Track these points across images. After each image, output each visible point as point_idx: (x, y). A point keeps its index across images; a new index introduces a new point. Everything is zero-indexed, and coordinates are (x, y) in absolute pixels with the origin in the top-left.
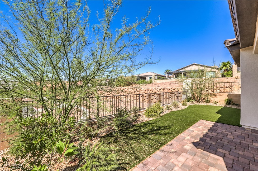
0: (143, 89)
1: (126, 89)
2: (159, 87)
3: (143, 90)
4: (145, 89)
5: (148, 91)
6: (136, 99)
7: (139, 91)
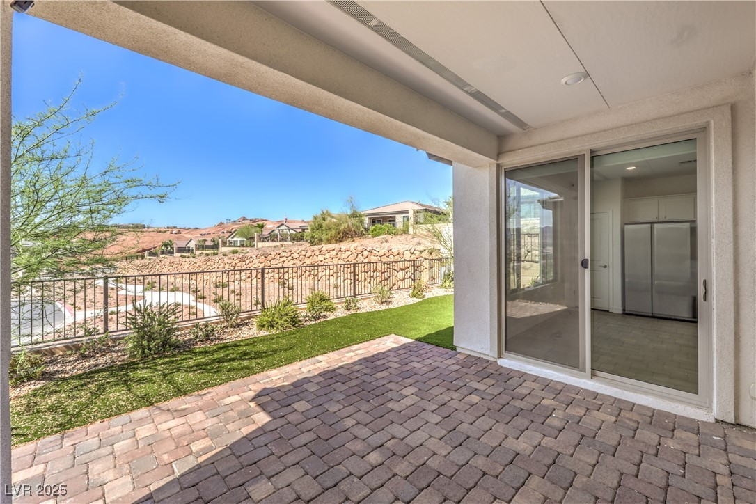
0: (378, 250)
1: (334, 250)
2: (420, 244)
3: (377, 254)
4: (384, 250)
5: (391, 257)
6: (360, 280)
7: (367, 257)
